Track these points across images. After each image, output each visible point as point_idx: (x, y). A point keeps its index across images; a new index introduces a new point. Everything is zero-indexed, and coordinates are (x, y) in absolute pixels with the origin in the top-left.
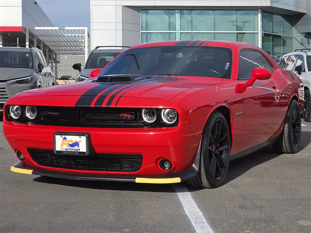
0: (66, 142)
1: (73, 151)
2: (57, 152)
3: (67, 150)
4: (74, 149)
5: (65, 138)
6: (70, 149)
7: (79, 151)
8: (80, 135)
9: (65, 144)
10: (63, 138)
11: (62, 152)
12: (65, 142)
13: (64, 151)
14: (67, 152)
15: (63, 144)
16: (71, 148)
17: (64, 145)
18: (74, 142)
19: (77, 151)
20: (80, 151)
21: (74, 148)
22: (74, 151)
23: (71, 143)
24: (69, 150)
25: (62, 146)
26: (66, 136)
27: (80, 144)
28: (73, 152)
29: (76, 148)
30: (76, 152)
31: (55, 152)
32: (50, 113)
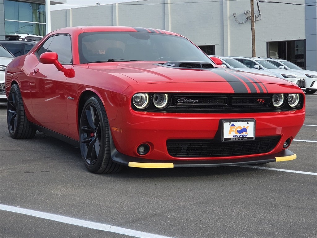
0: (234, 129)
1: (240, 137)
2: (226, 139)
3: (235, 137)
5: (233, 125)
6: (238, 135)
7: (246, 137)
8: (248, 121)
9: (233, 131)
10: (231, 125)
11: (230, 139)
12: (233, 129)
13: (232, 138)
14: (235, 138)
15: (231, 131)
16: (239, 134)
18: (243, 128)
20: (248, 136)
21: (242, 134)
22: (242, 137)
23: (239, 129)
24: (237, 137)
25: (230, 133)
26: (235, 123)
27: (247, 129)
28: (241, 138)
29: (244, 133)
30: (244, 138)
31: (223, 140)
32: (186, 100)
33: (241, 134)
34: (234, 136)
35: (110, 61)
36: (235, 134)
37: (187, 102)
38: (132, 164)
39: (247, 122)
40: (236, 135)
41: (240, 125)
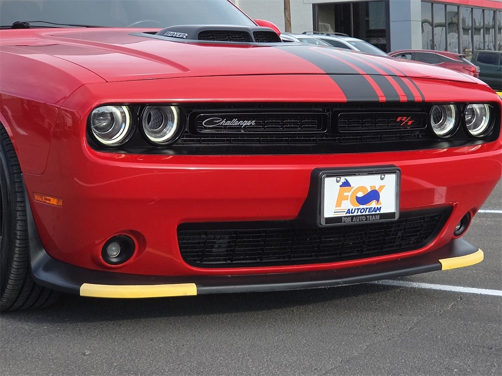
0: (349, 194)
1: (364, 213)
2: (329, 220)
3: (351, 214)
4: (367, 209)
5: (346, 184)
6: (358, 209)
7: (378, 212)
8: (382, 171)
9: (346, 198)
10: (340, 183)
11: (338, 219)
12: (345, 194)
13: (345, 217)
14: (352, 217)
15: (341, 199)
16: (362, 207)
17: (343, 202)
18: (369, 190)
19: (373, 213)
20: (382, 211)
21: (367, 207)
22: (367, 213)
23: (360, 195)
24: (355, 214)
25: (339, 204)
26: (349, 179)
27: (381, 194)
28: (366, 216)
29: (373, 204)
30: (372, 215)
31: (323, 222)
32: (224, 123)
33: (364, 207)
34: (348, 211)
35: (17, 26)
36: (351, 207)
37: (225, 127)
38: (89, 290)
39: (379, 176)
40: (354, 208)
41: (363, 183)
